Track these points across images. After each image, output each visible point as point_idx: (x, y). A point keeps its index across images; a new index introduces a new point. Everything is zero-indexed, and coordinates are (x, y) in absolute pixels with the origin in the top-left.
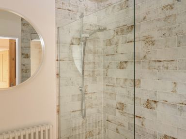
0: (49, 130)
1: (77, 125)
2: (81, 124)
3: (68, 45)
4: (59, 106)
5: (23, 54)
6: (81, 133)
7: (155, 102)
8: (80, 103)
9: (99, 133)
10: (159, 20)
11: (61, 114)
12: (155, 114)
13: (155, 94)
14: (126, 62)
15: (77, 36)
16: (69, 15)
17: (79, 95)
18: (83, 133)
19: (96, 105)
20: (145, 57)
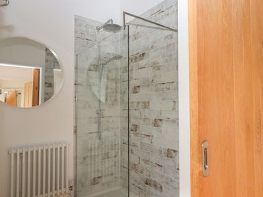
0: (65, 148)
1: (93, 147)
2: (96, 146)
3: (86, 71)
4: (76, 127)
5: (46, 83)
6: (96, 153)
7: (161, 120)
8: (96, 125)
9: (115, 156)
10: (163, 48)
11: (78, 135)
12: (161, 131)
13: (161, 113)
14: (139, 87)
15: (95, 63)
16: (87, 44)
17: (96, 117)
18: (98, 155)
19: (113, 128)
20: (153, 81)
